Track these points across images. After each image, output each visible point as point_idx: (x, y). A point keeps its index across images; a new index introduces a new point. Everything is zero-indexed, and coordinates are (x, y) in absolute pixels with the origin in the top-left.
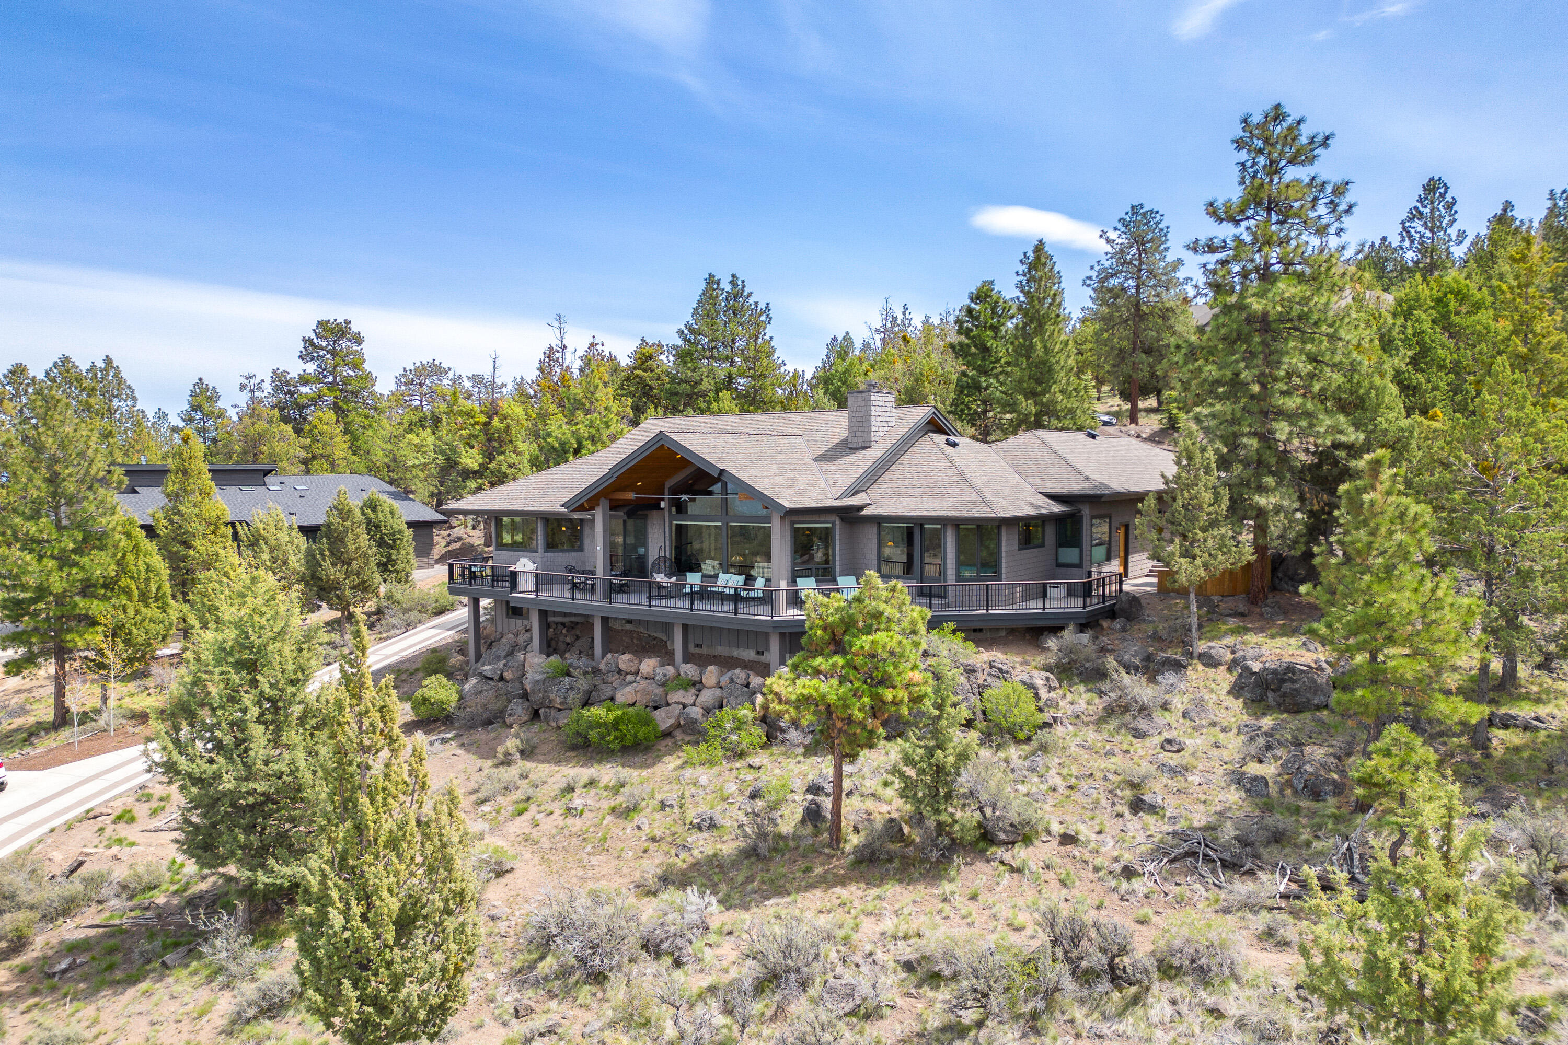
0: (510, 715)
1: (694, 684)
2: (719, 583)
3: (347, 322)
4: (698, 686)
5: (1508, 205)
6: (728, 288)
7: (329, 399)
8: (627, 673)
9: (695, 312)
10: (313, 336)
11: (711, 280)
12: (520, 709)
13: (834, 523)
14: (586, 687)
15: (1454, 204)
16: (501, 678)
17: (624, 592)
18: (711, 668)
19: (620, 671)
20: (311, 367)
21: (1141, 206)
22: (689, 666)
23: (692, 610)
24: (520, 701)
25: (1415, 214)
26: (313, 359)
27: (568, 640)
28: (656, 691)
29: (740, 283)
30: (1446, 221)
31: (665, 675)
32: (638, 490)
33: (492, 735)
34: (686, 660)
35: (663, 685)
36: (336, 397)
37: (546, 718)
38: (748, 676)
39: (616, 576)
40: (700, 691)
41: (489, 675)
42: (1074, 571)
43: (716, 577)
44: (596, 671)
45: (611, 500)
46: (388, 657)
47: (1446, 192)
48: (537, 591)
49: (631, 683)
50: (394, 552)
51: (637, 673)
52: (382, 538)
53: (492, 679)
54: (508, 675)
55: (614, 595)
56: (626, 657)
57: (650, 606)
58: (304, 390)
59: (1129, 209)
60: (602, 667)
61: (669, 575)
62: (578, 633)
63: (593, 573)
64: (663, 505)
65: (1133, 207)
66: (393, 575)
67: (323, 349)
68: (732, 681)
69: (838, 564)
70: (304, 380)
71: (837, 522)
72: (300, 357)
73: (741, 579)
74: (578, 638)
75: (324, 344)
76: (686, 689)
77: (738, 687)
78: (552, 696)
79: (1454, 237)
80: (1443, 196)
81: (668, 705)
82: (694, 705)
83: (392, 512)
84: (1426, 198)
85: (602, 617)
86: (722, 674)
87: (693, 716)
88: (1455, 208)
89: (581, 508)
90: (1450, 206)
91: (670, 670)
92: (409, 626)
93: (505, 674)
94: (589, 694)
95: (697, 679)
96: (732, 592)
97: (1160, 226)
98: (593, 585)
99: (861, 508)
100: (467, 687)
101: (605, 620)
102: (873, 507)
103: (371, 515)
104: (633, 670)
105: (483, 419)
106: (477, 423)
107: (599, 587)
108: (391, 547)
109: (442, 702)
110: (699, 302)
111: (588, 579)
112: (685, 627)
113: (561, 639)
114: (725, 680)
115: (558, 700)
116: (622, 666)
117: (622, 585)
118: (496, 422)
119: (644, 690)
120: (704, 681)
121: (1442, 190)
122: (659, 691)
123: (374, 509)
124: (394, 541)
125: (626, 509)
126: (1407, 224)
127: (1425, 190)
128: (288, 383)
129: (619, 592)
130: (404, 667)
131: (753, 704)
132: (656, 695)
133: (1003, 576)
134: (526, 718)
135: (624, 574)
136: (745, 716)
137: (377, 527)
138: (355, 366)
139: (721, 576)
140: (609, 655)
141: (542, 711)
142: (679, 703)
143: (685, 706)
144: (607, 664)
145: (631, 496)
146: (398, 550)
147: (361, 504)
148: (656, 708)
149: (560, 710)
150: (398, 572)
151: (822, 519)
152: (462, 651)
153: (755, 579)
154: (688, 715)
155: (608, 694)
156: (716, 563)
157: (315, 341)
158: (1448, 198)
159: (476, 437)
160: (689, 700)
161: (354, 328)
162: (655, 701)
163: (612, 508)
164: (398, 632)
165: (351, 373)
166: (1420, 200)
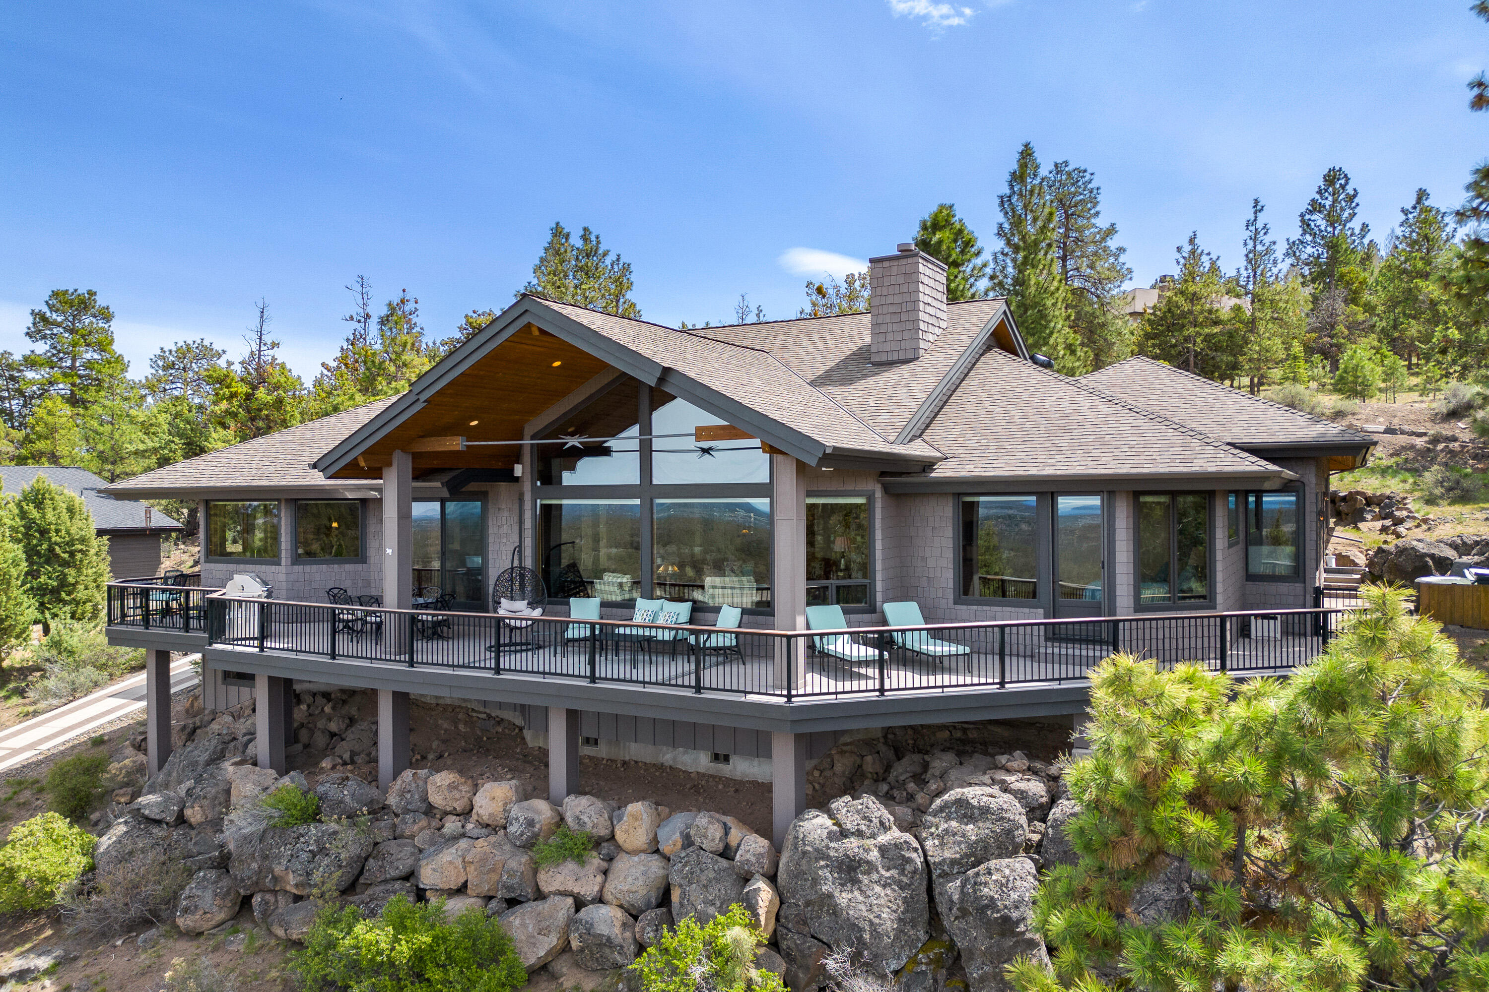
0: (186, 910)
1: (597, 843)
2: (638, 619)
3: (92, 293)
4: (606, 848)
5: (1422, 195)
6: (579, 243)
7: (63, 388)
8: (447, 813)
9: (537, 269)
10: (45, 309)
11: (558, 232)
12: (208, 895)
13: (871, 498)
14: (354, 850)
15: (1355, 196)
16: (181, 820)
17: (441, 637)
18: (636, 808)
19: (430, 810)
20: (41, 348)
21: (1066, 163)
22: (584, 802)
23: (593, 679)
24: (212, 875)
25: (1315, 207)
26: (44, 337)
27: (333, 727)
28: (513, 864)
29: (593, 238)
30: (1346, 215)
31: (531, 823)
32: (471, 434)
33: (144, 958)
34: (575, 788)
35: (528, 845)
36: (73, 385)
37: (265, 914)
38: (727, 830)
39: (426, 606)
40: (610, 859)
41: (154, 813)
42: (1283, 588)
43: (629, 604)
44: (379, 810)
45: (416, 456)
46: (15, 752)
47: (1347, 183)
48: (263, 636)
49: (455, 838)
50: (71, 573)
51: (467, 813)
52: (51, 550)
53: (158, 822)
54: (194, 814)
55: (418, 645)
56: (444, 778)
57: (498, 670)
58: (30, 375)
59: (1052, 167)
60: (392, 800)
61: (532, 605)
62: (354, 711)
63: (378, 601)
64: (518, 470)
65: (1056, 165)
66: (67, 608)
67: (58, 325)
68: (688, 842)
69: (879, 577)
70: (31, 362)
71: (879, 494)
72: (27, 334)
73: (683, 610)
74: (352, 721)
75: (59, 319)
76: (580, 860)
77: (707, 858)
78: (278, 869)
79: (1357, 231)
80: (1343, 187)
81: (540, 896)
82: (600, 900)
83: (71, 510)
84: (1326, 191)
85: (396, 694)
86: (660, 821)
87: (603, 929)
88: (1356, 200)
89: (351, 470)
90: (1351, 198)
91: (542, 810)
92: (74, 692)
93: (188, 812)
94: (360, 866)
95: (603, 832)
96: (668, 636)
97: (1090, 186)
98: (379, 625)
99: (927, 465)
100: (106, 842)
101: (401, 699)
102: (952, 463)
103: (35, 514)
104: (459, 806)
105: (243, 389)
106: (233, 395)
107: (391, 630)
108: (66, 564)
109: (44, 880)
110: (542, 260)
111: (369, 613)
112: (573, 717)
113: (321, 724)
114: (670, 840)
115: (292, 879)
116: (436, 799)
117: (437, 624)
118: (261, 393)
119: (484, 860)
120: (620, 836)
121: (1343, 182)
122: (518, 863)
123: (39, 505)
124: (72, 554)
125: (446, 477)
126: (1307, 217)
127: (1326, 181)
128: (10, 367)
129: (429, 638)
130: (33, 775)
131: (751, 906)
132: (512, 873)
133: (1220, 599)
134: (221, 916)
135: (442, 603)
136: (736, 942)
137: (44, 532)
138: (102, 347)
139: (640, 603)
140: (408, 774)
141: (256, 900)
142: (564, 894)
143: (579, 904)
144: (402, 794)
145: (457, 444)
146: (79, 570)
147: (18, 497)
148: (512, 903)
149: (297, 898)
150: (78, 603)
151: (849, 487)
152: (140, 747)
153: (717, 610)
154: (589, 927)
155: (403, 867)
156: (626, 579)
157: (48, 314)
158: (1350, 190)
159: (234, 415)
160: (588, 887)
161: (101, 301)
162: (509, 888)
163: (420, 474)
164: (55, 702)
165: (96, 356)
166: (1320, 192)
